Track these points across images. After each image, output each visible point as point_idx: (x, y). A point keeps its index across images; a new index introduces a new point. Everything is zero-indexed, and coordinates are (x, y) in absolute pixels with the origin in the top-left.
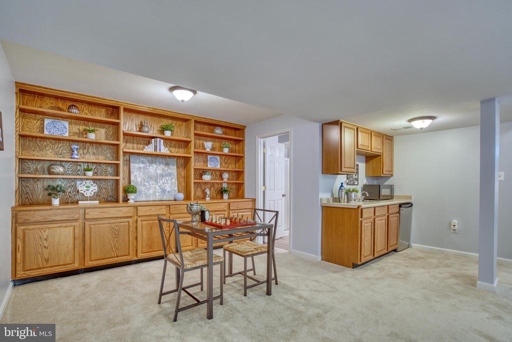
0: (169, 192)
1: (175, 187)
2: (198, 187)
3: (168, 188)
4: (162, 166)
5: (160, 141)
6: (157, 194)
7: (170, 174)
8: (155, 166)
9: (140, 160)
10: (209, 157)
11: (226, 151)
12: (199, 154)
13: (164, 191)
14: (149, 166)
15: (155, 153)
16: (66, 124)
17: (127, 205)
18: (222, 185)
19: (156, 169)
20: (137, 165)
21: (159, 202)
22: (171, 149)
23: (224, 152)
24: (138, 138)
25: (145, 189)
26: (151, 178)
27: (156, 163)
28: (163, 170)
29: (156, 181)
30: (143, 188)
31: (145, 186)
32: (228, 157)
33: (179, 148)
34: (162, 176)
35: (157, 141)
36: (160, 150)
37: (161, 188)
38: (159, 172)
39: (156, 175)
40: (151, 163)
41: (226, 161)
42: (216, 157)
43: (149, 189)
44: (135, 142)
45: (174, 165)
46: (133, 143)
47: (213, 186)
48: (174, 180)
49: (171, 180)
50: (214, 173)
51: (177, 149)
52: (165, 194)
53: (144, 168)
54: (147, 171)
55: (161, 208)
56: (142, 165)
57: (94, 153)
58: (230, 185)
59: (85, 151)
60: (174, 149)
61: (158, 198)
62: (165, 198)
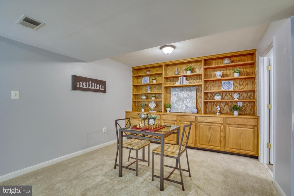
0: (190, 108)
1: (194, 105)
2: (214, 105)
3: (189, 105)
4: (187, 92)
5: (183, 78)
6: (183, 109)
7: (192, 97)
8: (183, 92)
9: (176, 90)
10: (223, 82)
11: (236, 75)
12: (215, 81)
13: (187, 107)
14: (180, 93)
15: (181, 85)
16: (148, 78)
17: (166, 114)
18: (237, 103)
19: (184, 94)
20: (174, 93)
21: (184, 114)
22: (194, 81)
23: (235, 76)
24: (176, 78)
25: (177, 106)
26: (180, 100)
27: (184, 91)
28: (188, 94)
29: (183, 101)
30: (176, 105)
31: (177, 104)
32: (243, 80)
33: (199, 79)
34: (187, 98)
35: (181, 78)
36: (183, 83)
37: (185, 106)
38: (185, 96)
39: (183, 98)
40: (182, 91)
41: (241, 84)
42: (229, 81)
43: (179, 106)
44: (174, 80)
45: (195, 91)
46: (174, 81)
47: (228, 104)
48: (194, 100)
49: (192, 100)
50: (228, 94)
51: (198, 81)
52: (187, 109)
53: (177, 94)
54: (179, 96)
55: (174, 117)
56: (176, 93)
57: (158, 89)
58: (246, 104)
59: (155, 88)
60: (196, 81)
61: (183, 111)
62: (187, 111)
